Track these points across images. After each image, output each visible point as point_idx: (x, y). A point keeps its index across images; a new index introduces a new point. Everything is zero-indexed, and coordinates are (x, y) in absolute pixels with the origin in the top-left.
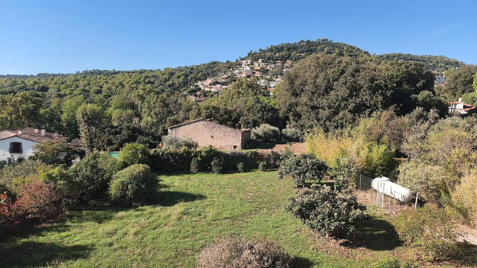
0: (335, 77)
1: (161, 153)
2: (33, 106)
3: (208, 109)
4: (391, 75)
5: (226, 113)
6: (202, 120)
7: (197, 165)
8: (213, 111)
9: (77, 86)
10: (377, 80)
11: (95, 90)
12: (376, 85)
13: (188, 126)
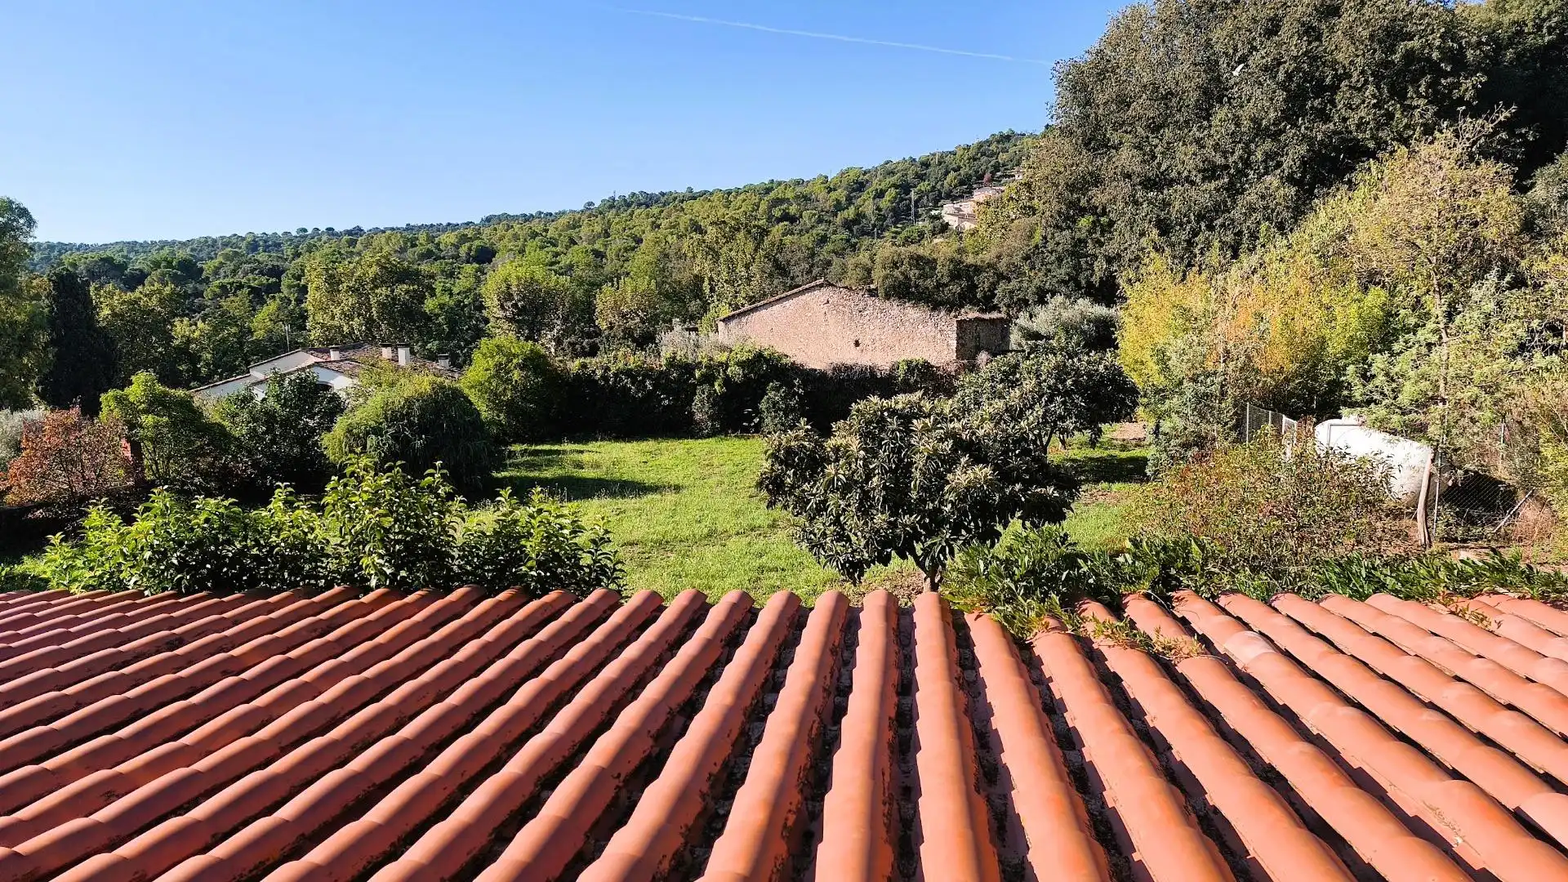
0: (1236, 50)
2: (407, 292)
3: (895, 265)
5: (955, 276)
6: (821, 286)
7: (710, 408)
9: (573, 242)
10: (1410, 37)
11: (620, 250)
12: (1409, 55)
13: (777, 308)
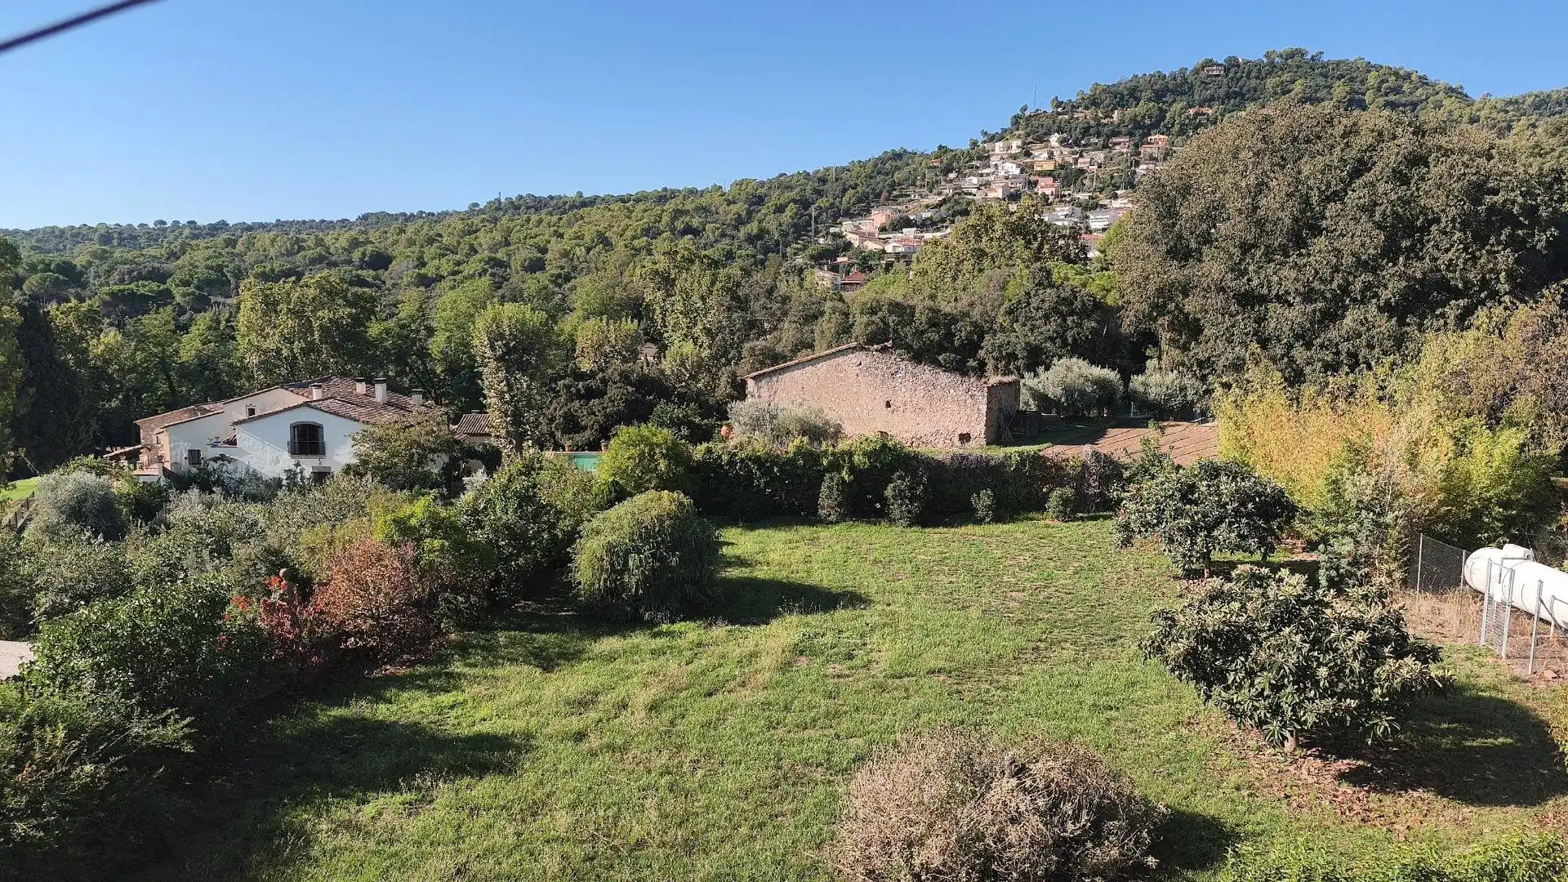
0: (1329, 185)
1: (725, 458)
2: (350, 315)
3: (873, 311)
4: (1553, 170)
5: (933, 324)
6: (854, 349)
7: (839, 495)
8: (892, 319)
10: (1495, 192)
11: (525, 261)
12: (1492, 209)
13: (809, 369)
